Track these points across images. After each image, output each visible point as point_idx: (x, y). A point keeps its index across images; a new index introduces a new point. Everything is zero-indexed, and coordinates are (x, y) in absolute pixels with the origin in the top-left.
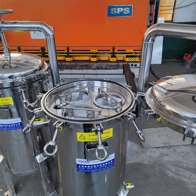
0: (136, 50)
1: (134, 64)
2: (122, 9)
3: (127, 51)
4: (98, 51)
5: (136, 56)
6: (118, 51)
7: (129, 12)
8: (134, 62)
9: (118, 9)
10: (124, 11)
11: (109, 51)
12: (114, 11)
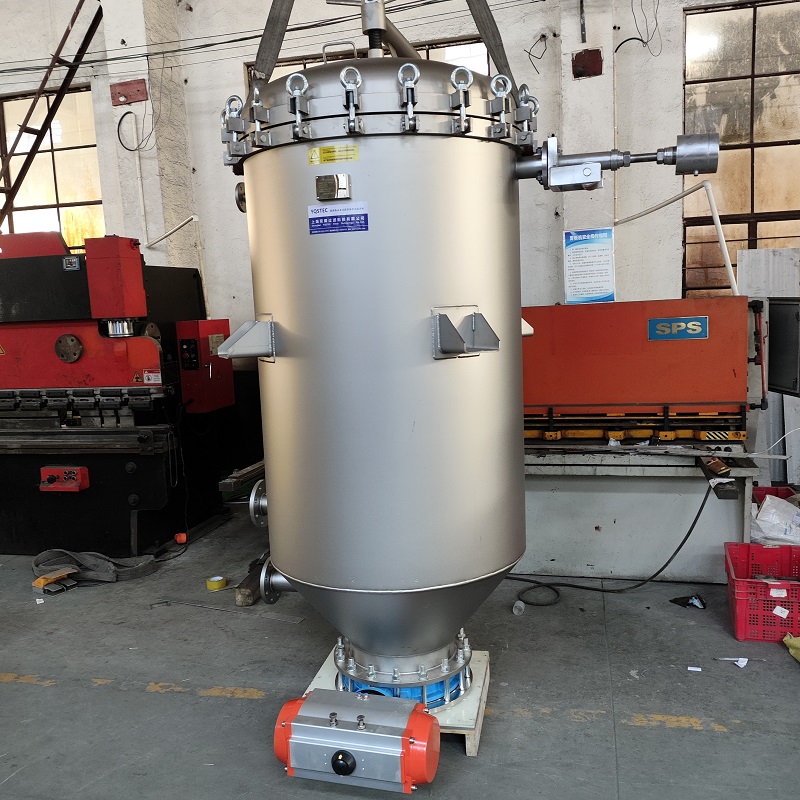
0: (725, 414)
1: (723, 447)
2: (683, 325)
3: (703, 415)
4: (627, 415)
5: (726, 429)
6: (678, 414)
7: (699, 330)
8: (722, 442)
9: (674, 325)
10: (687, 328)
11: (655, 415)
12: (663, 329)
